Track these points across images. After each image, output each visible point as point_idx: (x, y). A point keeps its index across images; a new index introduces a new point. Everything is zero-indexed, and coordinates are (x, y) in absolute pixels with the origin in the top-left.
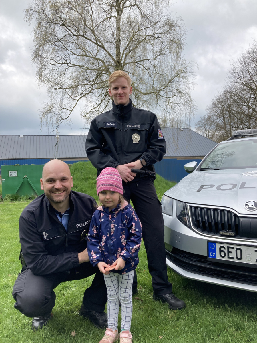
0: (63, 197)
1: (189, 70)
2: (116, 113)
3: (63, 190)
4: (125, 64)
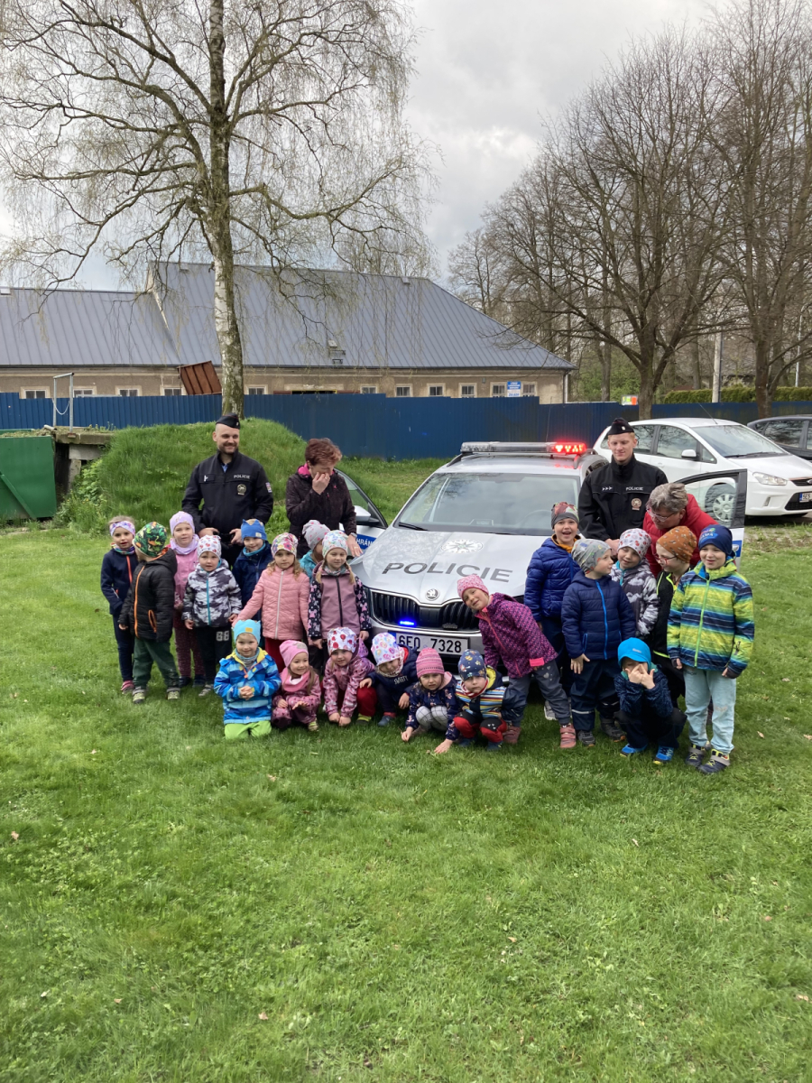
1: (420, 163)
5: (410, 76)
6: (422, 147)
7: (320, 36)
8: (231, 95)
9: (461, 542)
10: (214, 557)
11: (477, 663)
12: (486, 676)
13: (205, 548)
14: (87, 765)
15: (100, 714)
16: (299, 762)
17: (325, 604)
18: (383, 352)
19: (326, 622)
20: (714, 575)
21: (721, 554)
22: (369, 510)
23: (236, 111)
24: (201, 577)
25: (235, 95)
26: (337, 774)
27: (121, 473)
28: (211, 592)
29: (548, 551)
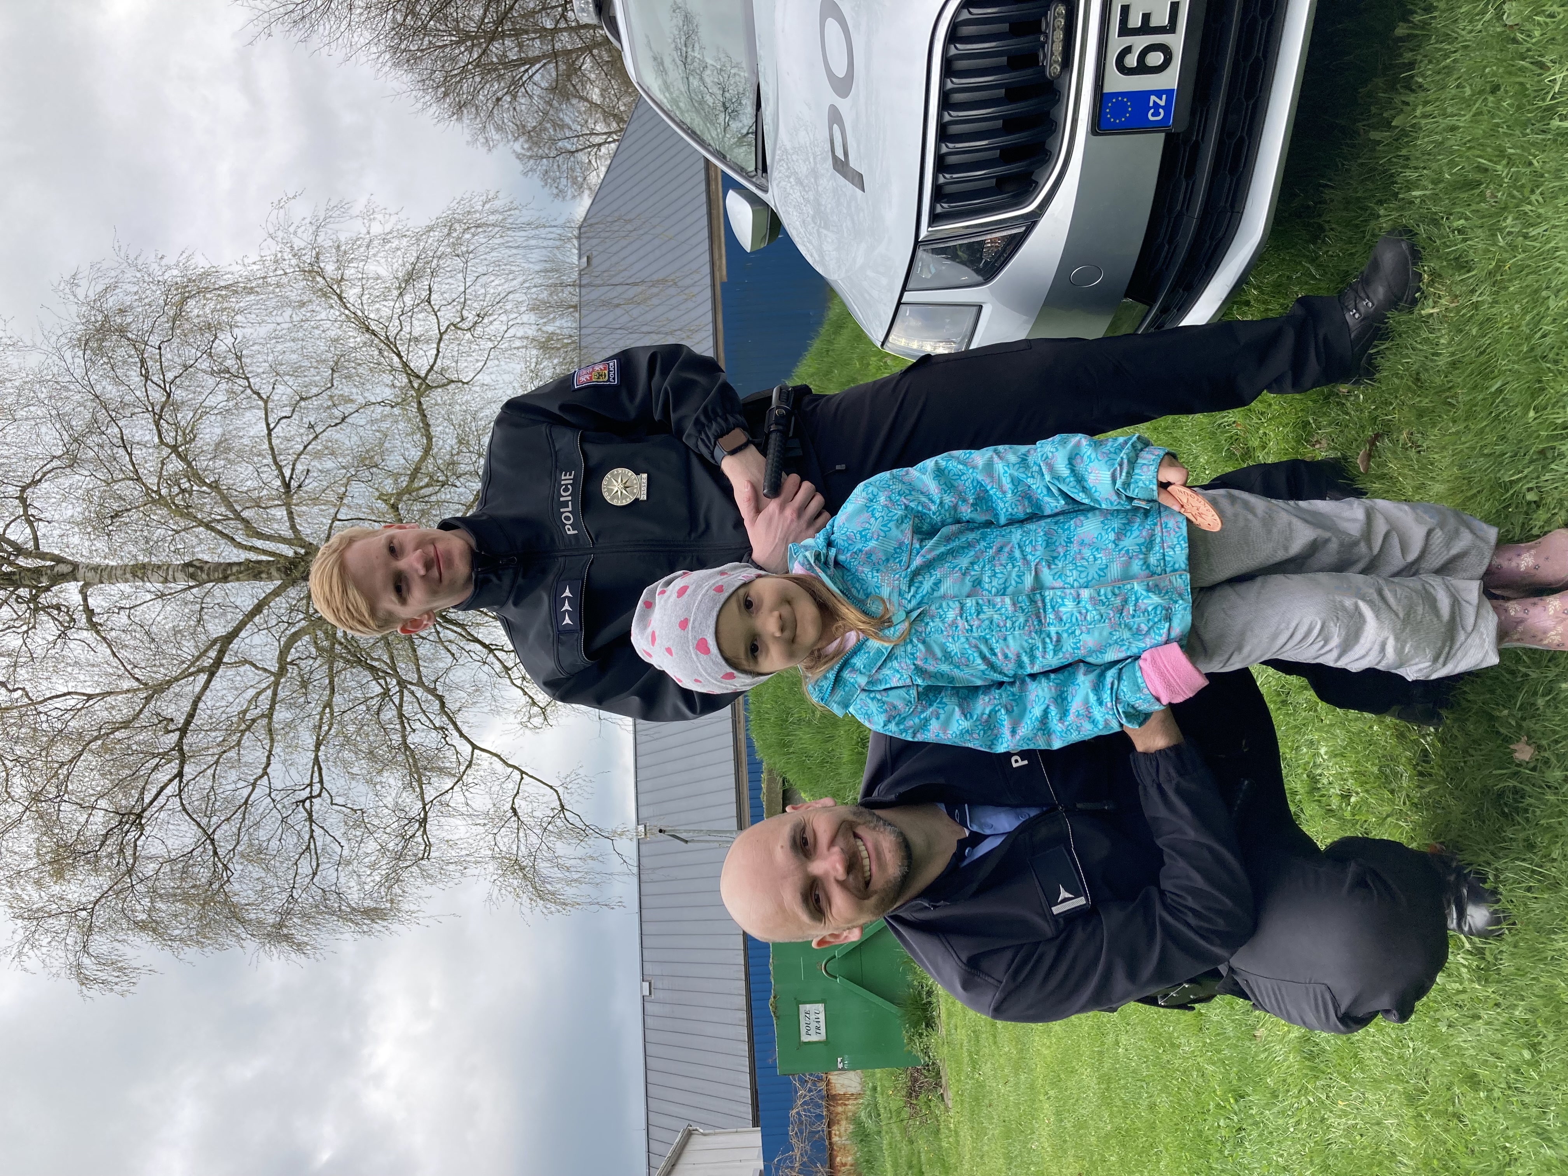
0: (881, 836)
2: (512, 587)
3: (852, 839)
4: (297, 539)
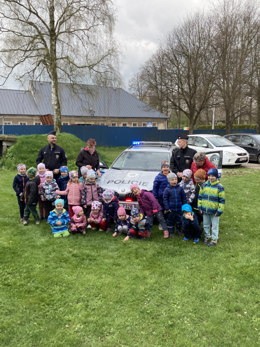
5: (116, 22)
6: (120, 46)
7: (86, 8)
8: (56, 26)
9: (132, 174)
10: (51, 178)
11: (137, 212)
12: (140, 216)
13: (48, 175)
14: (9, 246)
15: (13, 229)
16: (80, 244)
17: (87, 194)
18: (107, 112)
19: (88, 199)
20: (212, 184)
21: (215, 178)
22: (103, 163)
23: (58, 31)
24: (46, 185)
25: (58, 26)
26: (92, 248)
27: (20, 150)
28: (50, 190)
29: (160, 176)
